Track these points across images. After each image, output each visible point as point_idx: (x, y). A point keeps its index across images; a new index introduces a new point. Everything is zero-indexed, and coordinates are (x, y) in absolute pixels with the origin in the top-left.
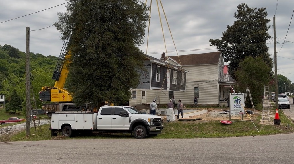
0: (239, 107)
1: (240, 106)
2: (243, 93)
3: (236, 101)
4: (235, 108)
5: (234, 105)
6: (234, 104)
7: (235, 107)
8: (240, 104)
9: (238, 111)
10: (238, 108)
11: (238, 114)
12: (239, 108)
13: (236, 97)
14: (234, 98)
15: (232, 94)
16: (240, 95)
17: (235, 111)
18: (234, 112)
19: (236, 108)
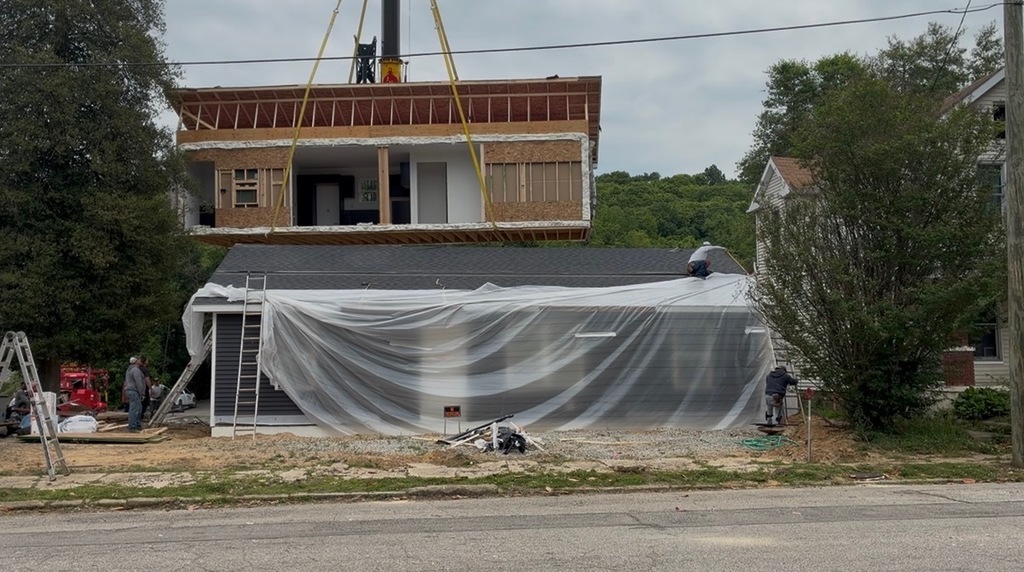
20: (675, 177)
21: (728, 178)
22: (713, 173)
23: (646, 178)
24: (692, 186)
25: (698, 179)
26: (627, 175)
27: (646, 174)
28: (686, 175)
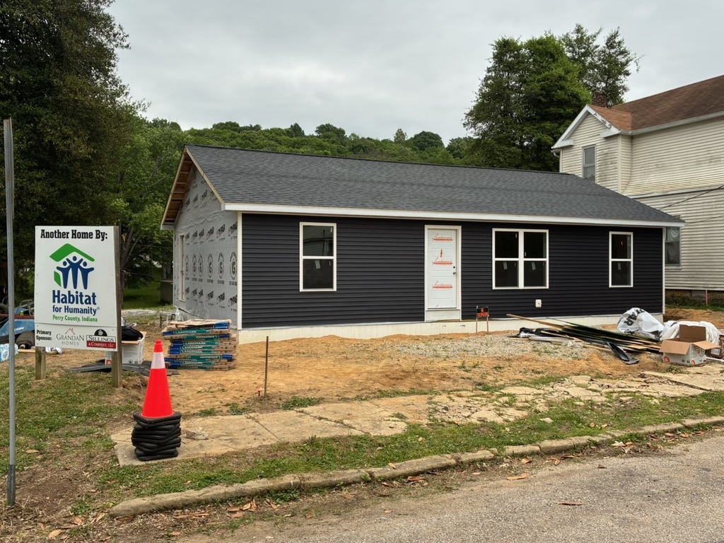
0: (85, 306)
1: (92, 299)
2: (102, 229)
3: (65, 272)
4: (58, 310)
5: (56, 296)
6: (57, 287)
7: (62, 305)
8: (88, 292)
9: (78, 332)
10: (76, 310)
11: (83, 345)
12: (83, 311)
13: (68, 249)
14: (56, 256)
15: (45, 235)
16: (89, 236)
17: (62, 331)
18: (55, 331)
19: (67, 309)
20: (272, 129)
21: (307, 134)
22: (296, 130)
23: (251, 128)
24: (284, 136)
25: (288, 132)
26: (238, 125)
27: (251, 126)
28: (279, 129)
